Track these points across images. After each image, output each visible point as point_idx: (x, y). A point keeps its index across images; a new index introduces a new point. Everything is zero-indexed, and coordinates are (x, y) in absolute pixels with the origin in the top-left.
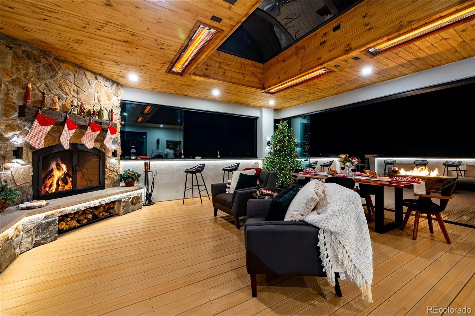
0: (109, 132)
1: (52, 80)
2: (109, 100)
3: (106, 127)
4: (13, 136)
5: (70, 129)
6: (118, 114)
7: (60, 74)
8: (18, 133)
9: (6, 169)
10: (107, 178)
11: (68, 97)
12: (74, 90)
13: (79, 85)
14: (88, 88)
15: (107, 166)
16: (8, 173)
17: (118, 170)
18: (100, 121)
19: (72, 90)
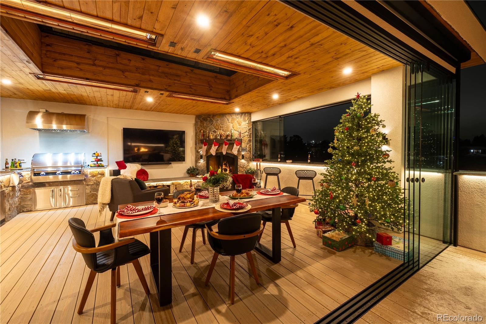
0: (235, 145)
1: (212, 126)
2: (240, 125)
3: (234, 142)
4: (200, 151)
5: (215, 146)
6: (246, 132)
7: (214, 122)
8: (201, 150)
9: (199, 163)
10: (239, 171)
11: (218, 131)
12: (220, 127)
13: (222, 124)
14: (227, 123)
15: (239, 164)
16: (199, 164)
17: (246, 167)
18: (231, 139)
19: (219, 127)
